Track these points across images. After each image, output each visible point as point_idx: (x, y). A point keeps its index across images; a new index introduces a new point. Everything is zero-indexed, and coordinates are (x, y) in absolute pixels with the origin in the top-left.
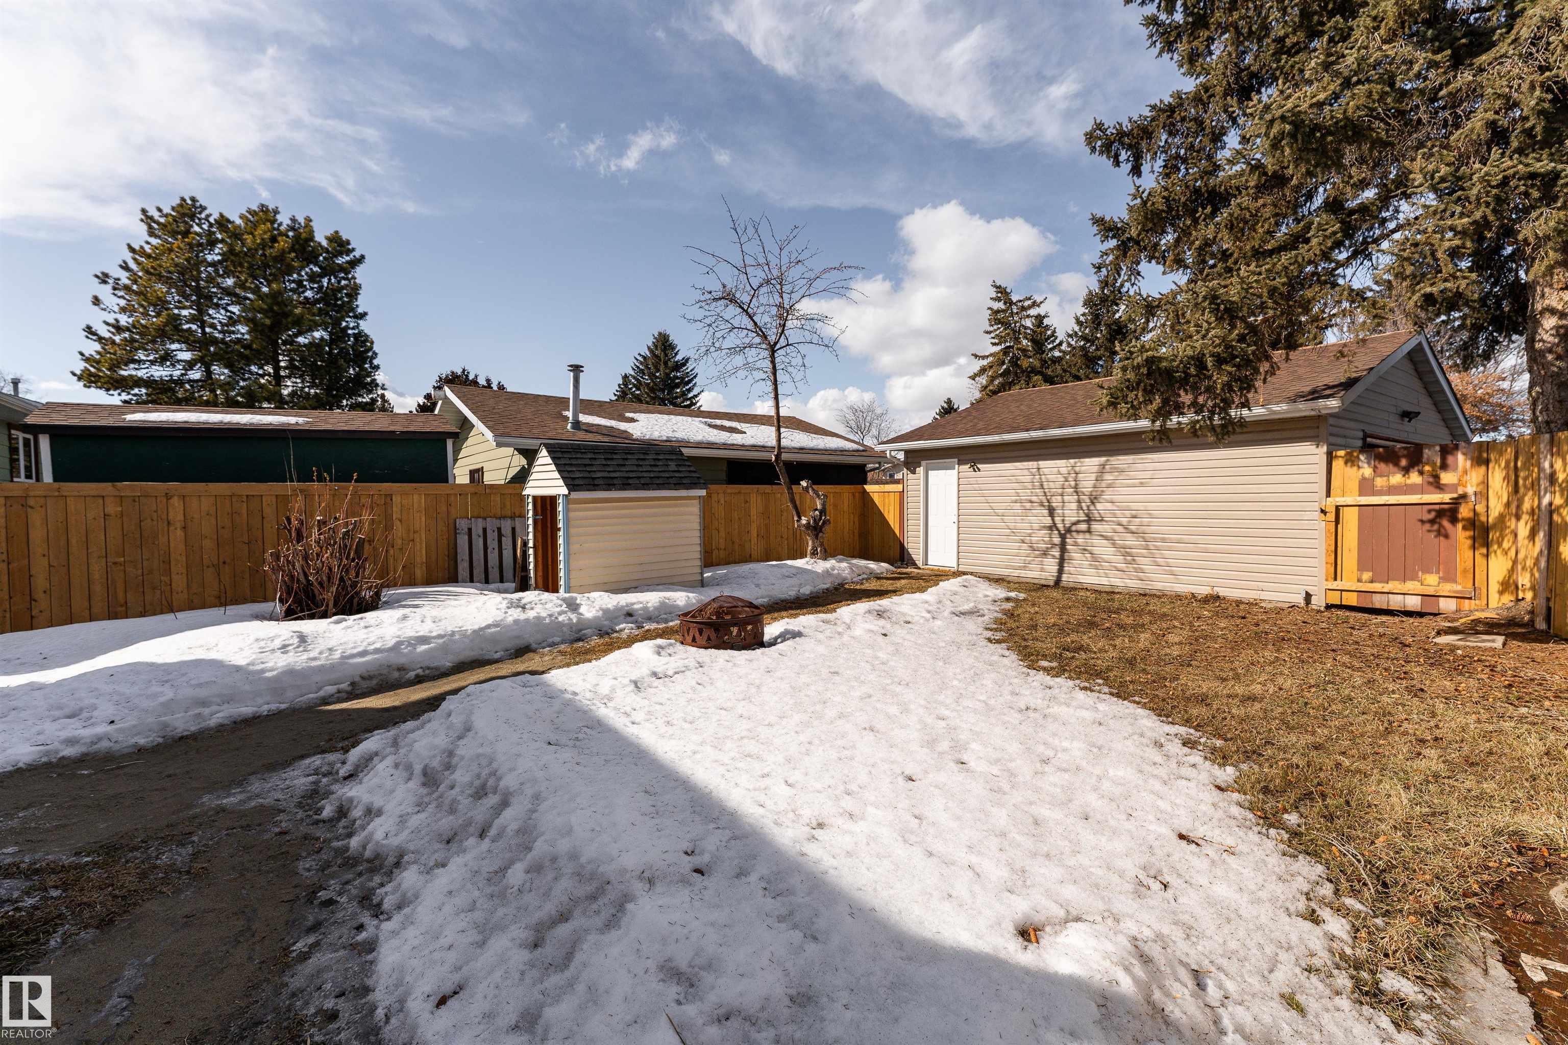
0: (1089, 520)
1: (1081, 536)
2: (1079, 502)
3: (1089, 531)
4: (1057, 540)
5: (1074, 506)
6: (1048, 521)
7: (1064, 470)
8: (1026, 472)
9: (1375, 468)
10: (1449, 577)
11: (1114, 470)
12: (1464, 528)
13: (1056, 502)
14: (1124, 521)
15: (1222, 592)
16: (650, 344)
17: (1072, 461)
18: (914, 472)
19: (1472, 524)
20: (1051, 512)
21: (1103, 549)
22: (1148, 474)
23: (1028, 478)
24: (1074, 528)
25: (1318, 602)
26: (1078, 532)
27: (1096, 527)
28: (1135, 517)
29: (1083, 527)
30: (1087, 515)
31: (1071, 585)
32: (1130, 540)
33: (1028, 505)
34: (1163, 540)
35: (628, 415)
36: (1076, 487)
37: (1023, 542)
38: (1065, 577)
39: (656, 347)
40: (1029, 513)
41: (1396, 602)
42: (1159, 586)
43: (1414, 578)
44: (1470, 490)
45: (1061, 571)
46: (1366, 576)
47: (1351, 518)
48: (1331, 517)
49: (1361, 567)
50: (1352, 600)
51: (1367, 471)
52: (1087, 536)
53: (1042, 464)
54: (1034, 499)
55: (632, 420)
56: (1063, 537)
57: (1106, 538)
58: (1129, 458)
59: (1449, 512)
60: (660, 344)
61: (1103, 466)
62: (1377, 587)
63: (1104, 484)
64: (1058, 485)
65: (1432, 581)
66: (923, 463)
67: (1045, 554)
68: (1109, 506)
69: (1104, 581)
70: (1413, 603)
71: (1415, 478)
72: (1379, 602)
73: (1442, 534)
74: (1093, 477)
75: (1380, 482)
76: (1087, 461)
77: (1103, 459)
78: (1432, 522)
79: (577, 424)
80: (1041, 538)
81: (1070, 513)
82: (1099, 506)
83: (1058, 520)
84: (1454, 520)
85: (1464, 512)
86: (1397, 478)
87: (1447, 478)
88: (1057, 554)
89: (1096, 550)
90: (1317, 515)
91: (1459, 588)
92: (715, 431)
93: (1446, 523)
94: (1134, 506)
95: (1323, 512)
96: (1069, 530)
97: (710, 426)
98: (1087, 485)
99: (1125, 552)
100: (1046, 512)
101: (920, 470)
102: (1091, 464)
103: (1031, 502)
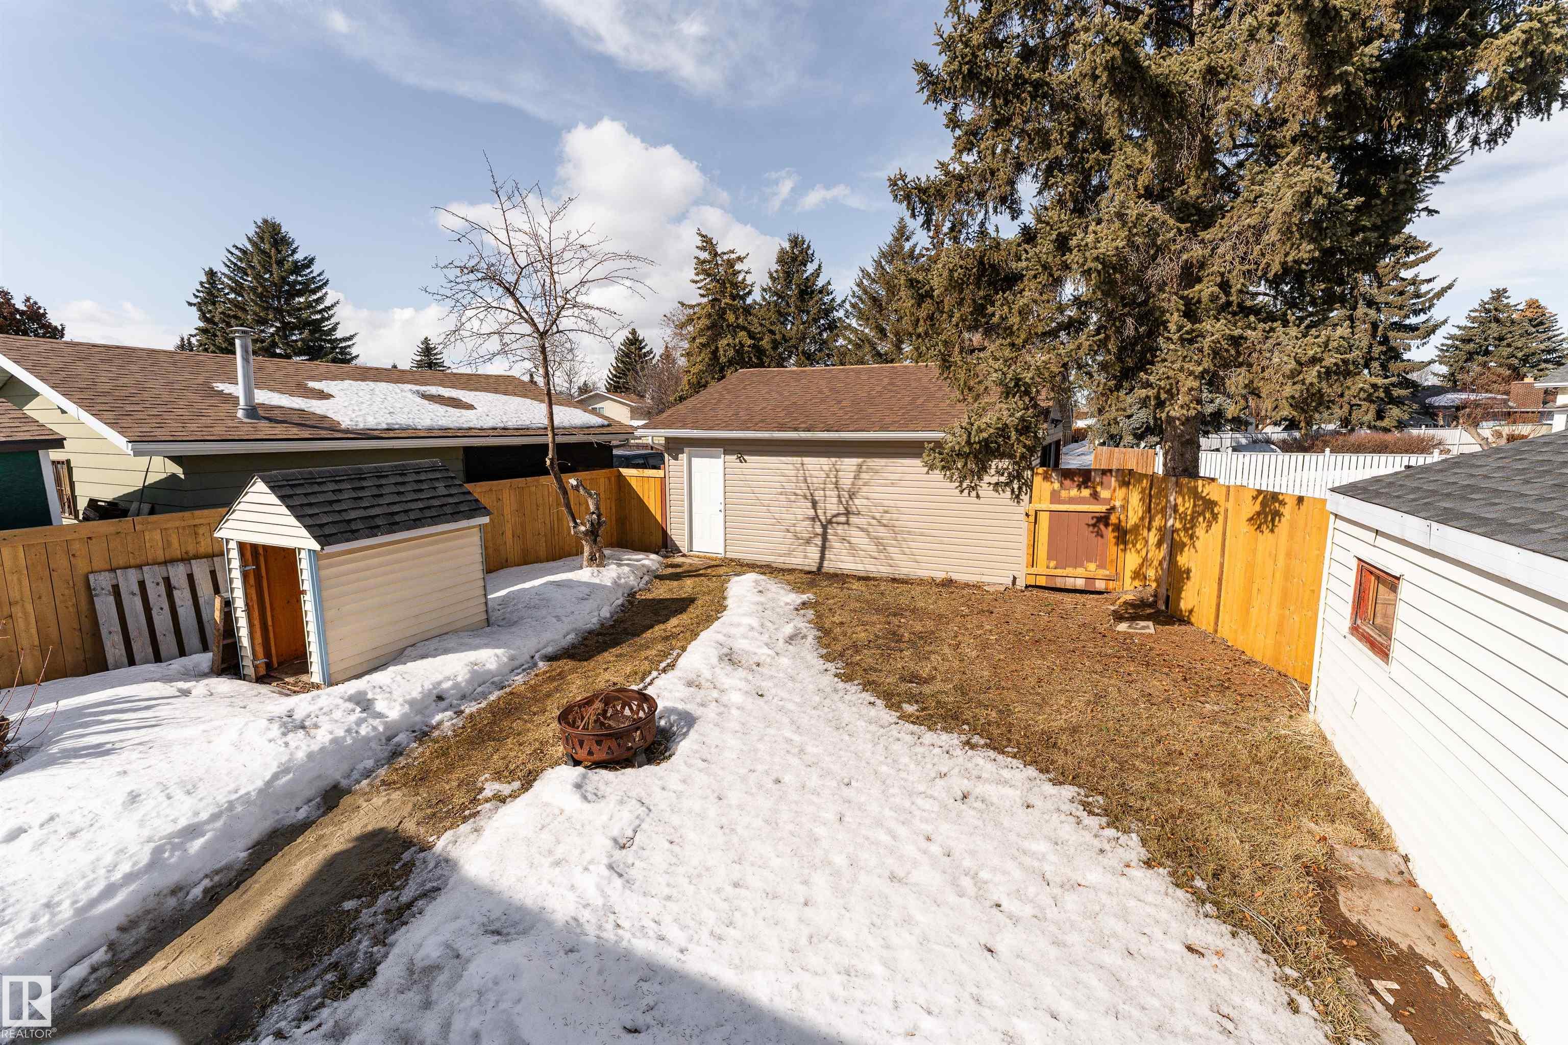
0: (848, 513)
1: (840, 527)
2: (839, 497)
3: (847, 523)
4: (819, 530)
5: (835, 500)
6: (811, 512)
7: (826, 468)
8: (791, 467)
9: (1062, 484)
10: (1101, 566)
11: (870, 470)
12: (1113, 531)
13: (819, 494)
14: (878, 515)
15: (955, 577)
16: (251, 234)
17: (833, 459)
18: (676, 459)
19: (1118, 528)
20: (814, 504)
21: (859, 539)
22: (897, 476)
23: (793, 473)
24: (834, 520)
25: (1021, 584)
26: (838, 523)
27: (854, 519)
28: (886, 512)
29: (842, 519)
30: (846, 509)
31: (832, 571)
32: (882, 532)
33: (793, 498)
34: (909, 533)
35: (312, 384)
36: (836, 483)
37: (788, 531)
38: (826, 564)
39: (262, 239)
40: (794, 505)
41: (1070, 583)
42: (905, 571)
43: (1082, 566)
44: (1118, 504)
45: (822, 558)
46: (1053, 564)
47: (1044, 518)
48: (1032, 519)
49: (1050, 558)
50: (1042, 581)
51: (1057, 485)
52: (846, 527)
53: (807, 460)
54: (798, 492)
55: (323, 396)
56: (825, 527)
57: (862, 530)
58: (882, 462)
59: (1103, 520)
60: (267, 235)
61: (860, 466)
62: (1059, 572)
63: (860, 482)
64: (821, 480)
65: (1092, 566)
66: (686, 450)
67: (808, 542)
68: (865, 502)
69: (860, 567)
70: (1080, 583)
71: (1086, 493)
72: (1059, 583)
73: (1100, 535)
74: (852, 475)
75: (1064, 494)
76: (847, 461)
77: (860, 460)
78: (1094, 525)
79: (253, 411)
80: (804, 529)
81: (831, 506)
82: (857, 501)
83: (820, 512)
84: (1107, 525)
85: (1113, 519)
86: (1074, 492)
87: (1104, 494)
88: (820, 543)
89: (853, 540)
90: (1023, 517)
91: (1107, 573)
92: (440, 409)
93: (1102, 527)
94: (886, 503)
95: (1027, 515)
96: (830, 522)
97: (425, 396)
98: (846, 481)
99: (878, 542)
100: (809, 505)
101: (683, 457)
102: (849, 464)
103: (796, 494)
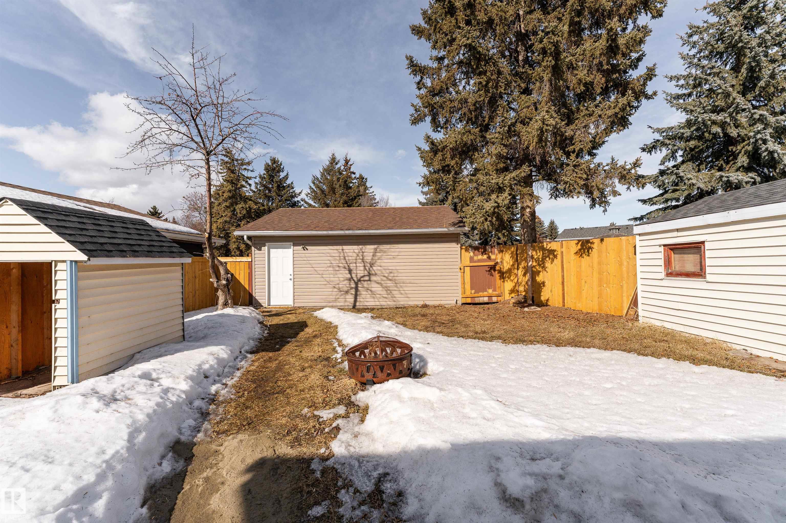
0: (370, 275)
1: (366, 283)
2: (364, 266)
3: (370, 280)
4: (353, 285)
5: (362, 268)
6: (349, 276)
7: (357, 251)
8: (335, 251)
9: (474, 253)
10: (494, 290)
11: (381, 251)
12: (498, 273)
13: (352, 266)
14: (386, 275)
15: (428, 303)
17: (361, 246)
18: (260, 249)
19: (500, 272)
20: (350, 271)
21: (376, 287)
22: (396, 254)
23: (337, 255)
24: (362, 279)
25: (460, 303)
26: (364, 281)
27: (373, 278)
28: (391, 273)
29: (367, 278)
30: (369, 273)
31: (361, 307)
32: (389, 284)
33: (337, 269)
34: (403, 283)
36: (363, 259)
37: (334, 287)
38: (358, 304)
40: (338, 272)
41: (481, 300)
42: (402, 303)
43: (486, 291)
44: (499, 261)
45: (355, 301)
46: (473, 291)
47: (468, 270)
48: (462, 271)
49: (472, 289)
50: (469, 300)
51: (472, 254)
52: (369, 282)
53: (345, 247)
54: (340, 265)
56: (356, 284)
57: (378, 283)
58: (388, 246)
59: (493, 268)
61: (376, 249)
62: (476, 295)
63: (376, 258)
64: (354, 258)
65: (490, 291)
66: (267, 244)
67: (347, 292)
68: (379, 268)
69: (378, 303)
70: (486, 299)
71: (485, 257)
72: (477, 300)
73: (492, 275)
74: (371, 254)
75: (475, 258)
76: (368, 247)
77: (376, 246)
78: (489, 271)
80: (345, 285)
81: (360, 272)
82: (374, 268)
83: (354, 275)
84: (495, 270)
85: (497, 268)
86: (480, 257)
87: (493, 257)
88: (354, 293)
89: (373, 289)
90: (459, 270)
91: (497, 293)
93: (492, 271)
94: (390, 268)
95: (460, 269)
96: (359, 280)
98: (368, 258)
99: (387, 289)
100: (347, 272)
101: (265, 249)
102: (369, 249)
103: (339, 267)
